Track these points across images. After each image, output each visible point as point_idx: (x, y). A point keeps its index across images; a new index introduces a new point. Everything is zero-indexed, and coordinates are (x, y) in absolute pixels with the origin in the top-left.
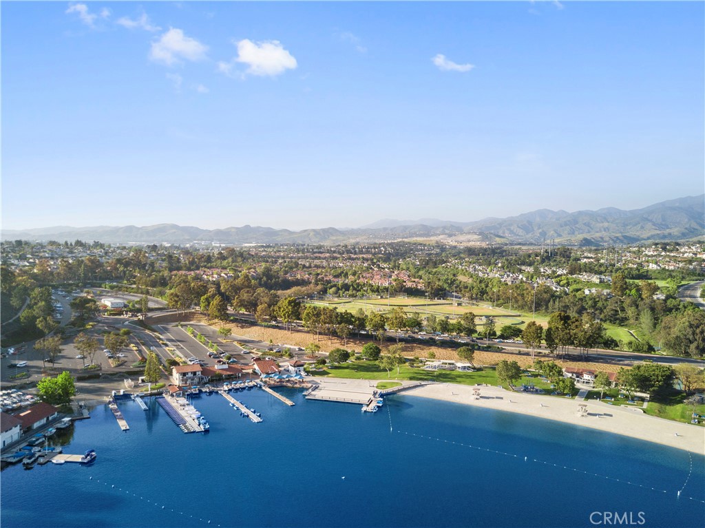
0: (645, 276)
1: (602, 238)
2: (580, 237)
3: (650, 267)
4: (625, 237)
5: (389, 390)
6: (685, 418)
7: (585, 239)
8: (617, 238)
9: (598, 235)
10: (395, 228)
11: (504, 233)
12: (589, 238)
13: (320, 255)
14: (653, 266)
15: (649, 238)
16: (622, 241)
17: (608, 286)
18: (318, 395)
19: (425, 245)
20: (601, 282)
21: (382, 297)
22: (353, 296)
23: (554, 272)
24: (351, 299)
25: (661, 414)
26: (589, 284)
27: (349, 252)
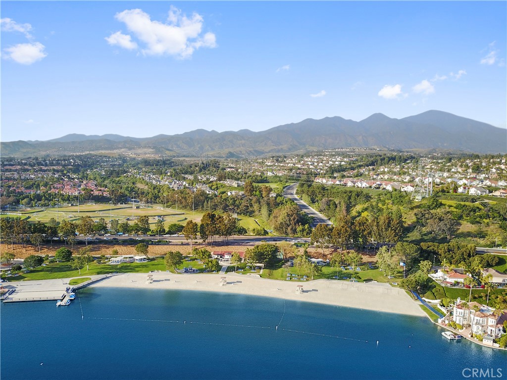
0: (265, 181)
1: (241, 152)
2: (227, 151)
3: (268, 174)
4: (256, 151)
5: (80, 285)
6: (283, 277)
7: (230, 153)
8: (250, 151)
9: (238, 149)
10: (83, 142)
11: (172, 147)
12: (232, 151)
13: (11, 167)
14: (270, 174)
15: (269, 152)
16: (253, 154)
17: (242, 189)
18: (15, 297)
19: (109, 158)
20: (238, 186)
21: (72, 205)
22: (45, 205)
23: (208, 179)
24: (43, 208)
25: (270, 276)
26: (231, 188)
27: (39, 164)
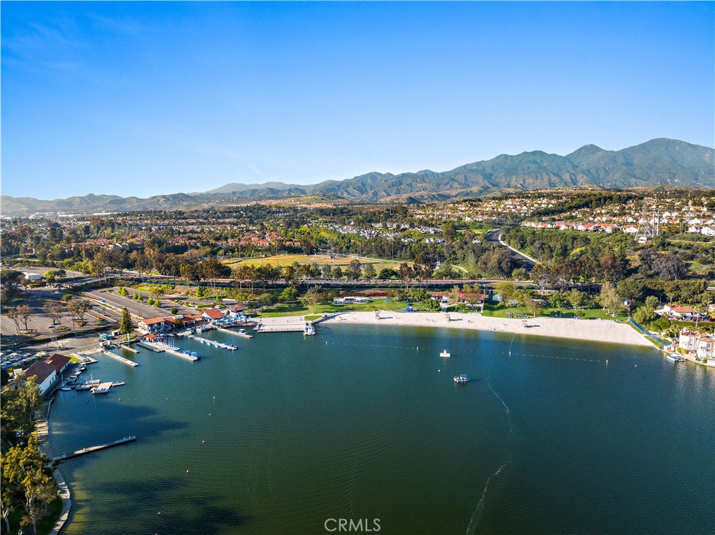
0: (465, 226)
1: (422, 196)
2: (405, 196)
3: (466, 220)
4: (440, 195)
7: (411, 198)
8: (433, 196)
9: (417, 194)
10: (244, 192)
11: (342, 194)
12: (413, 197)
14: (468, 219)
16: (437, 199)
17: (441, 236)
18: (266, 329)
19: (279, 208)
20: (435, 233)
23: (398, 226)
24: (241, 259)
26: (427, 235)
